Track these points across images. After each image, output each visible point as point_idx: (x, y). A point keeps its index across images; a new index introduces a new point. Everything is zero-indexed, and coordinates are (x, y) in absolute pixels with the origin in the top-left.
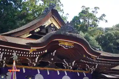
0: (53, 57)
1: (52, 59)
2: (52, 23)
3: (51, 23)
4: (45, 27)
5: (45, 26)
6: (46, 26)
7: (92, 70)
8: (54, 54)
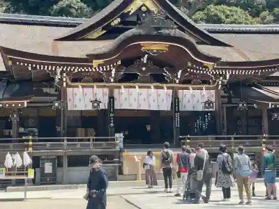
0: (144, 65)
1: (144, 69)
2: (144, 5)
3: (141, 4)
4: (130, 14)
5: (130, 12)
6: (132, 12)
7: (220, 83)
8: (145, 60)
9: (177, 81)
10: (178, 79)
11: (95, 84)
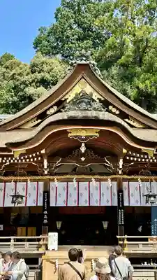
0: (83, 155)
1: (83, 159)
3: (80, 91)
4: (68, 101)
5: (67, 99)
6: (70, 99)
8: (83, 149)
9: (120, 172)
10: (120, 169)
11: (29, 178)
